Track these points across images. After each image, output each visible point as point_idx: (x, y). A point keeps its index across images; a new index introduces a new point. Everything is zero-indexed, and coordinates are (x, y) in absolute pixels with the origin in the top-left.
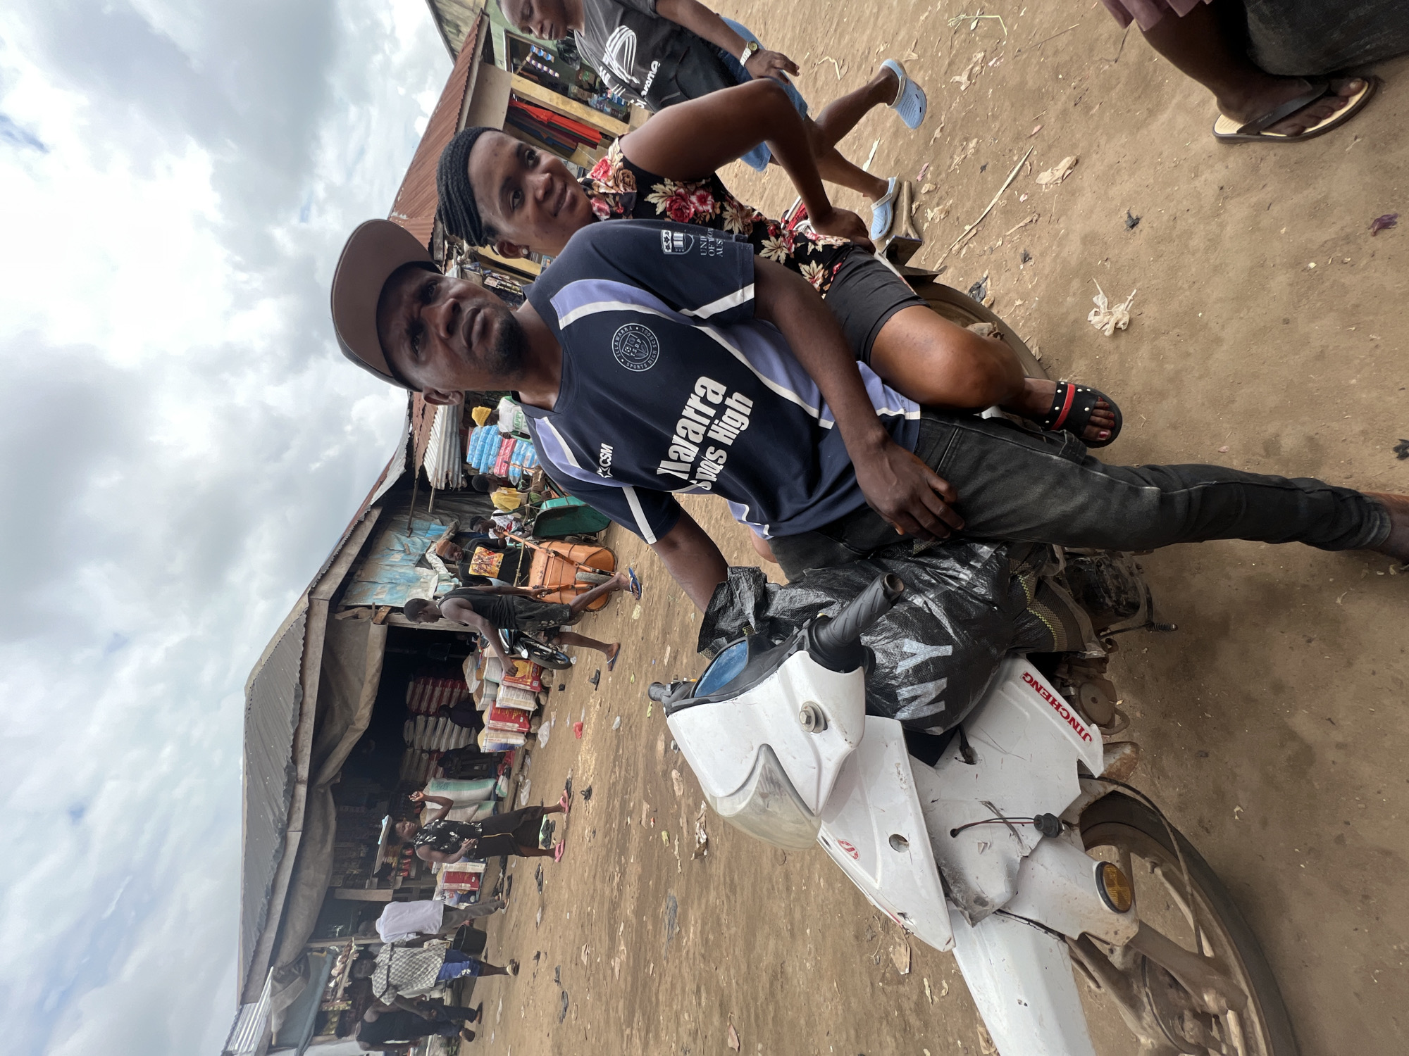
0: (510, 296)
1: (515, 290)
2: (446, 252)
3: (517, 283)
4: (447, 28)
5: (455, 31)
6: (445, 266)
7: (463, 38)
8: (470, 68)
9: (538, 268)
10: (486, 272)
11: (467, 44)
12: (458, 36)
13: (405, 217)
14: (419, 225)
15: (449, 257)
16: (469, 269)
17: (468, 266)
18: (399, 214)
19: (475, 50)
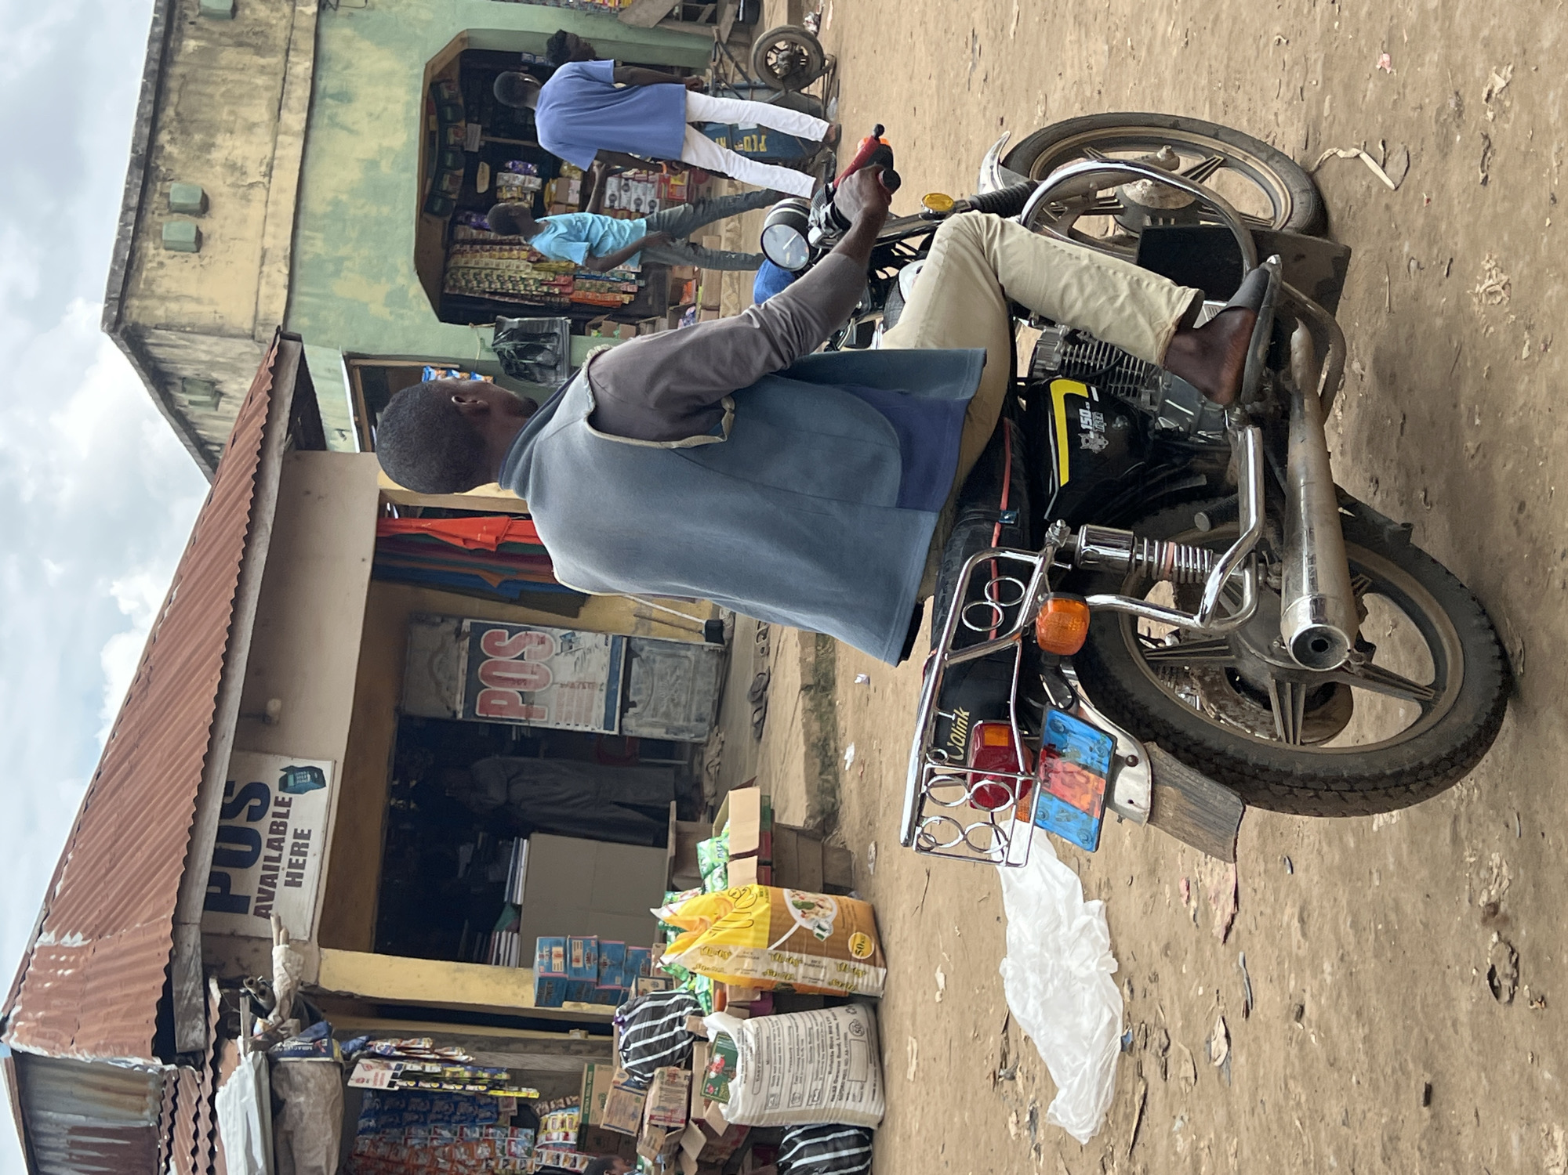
0: (464, 1107)
1: (455, 1080)
2: (215, 1017)
3: (459, 1055)
4: (184, 398)
5: (207, 398)
6: (215, 1064)
7: (231, 408)
8: (259, 478)
9: (521, 983)
10: (351, 1045)
11: (244, 421)
12: (216, 406)
13: (78, 940)
14: (124, 954)
15: (227, 1029)
16: (296, 1053)
17: (290, 1044)
18: (60, 935)
19: (267, 429)
